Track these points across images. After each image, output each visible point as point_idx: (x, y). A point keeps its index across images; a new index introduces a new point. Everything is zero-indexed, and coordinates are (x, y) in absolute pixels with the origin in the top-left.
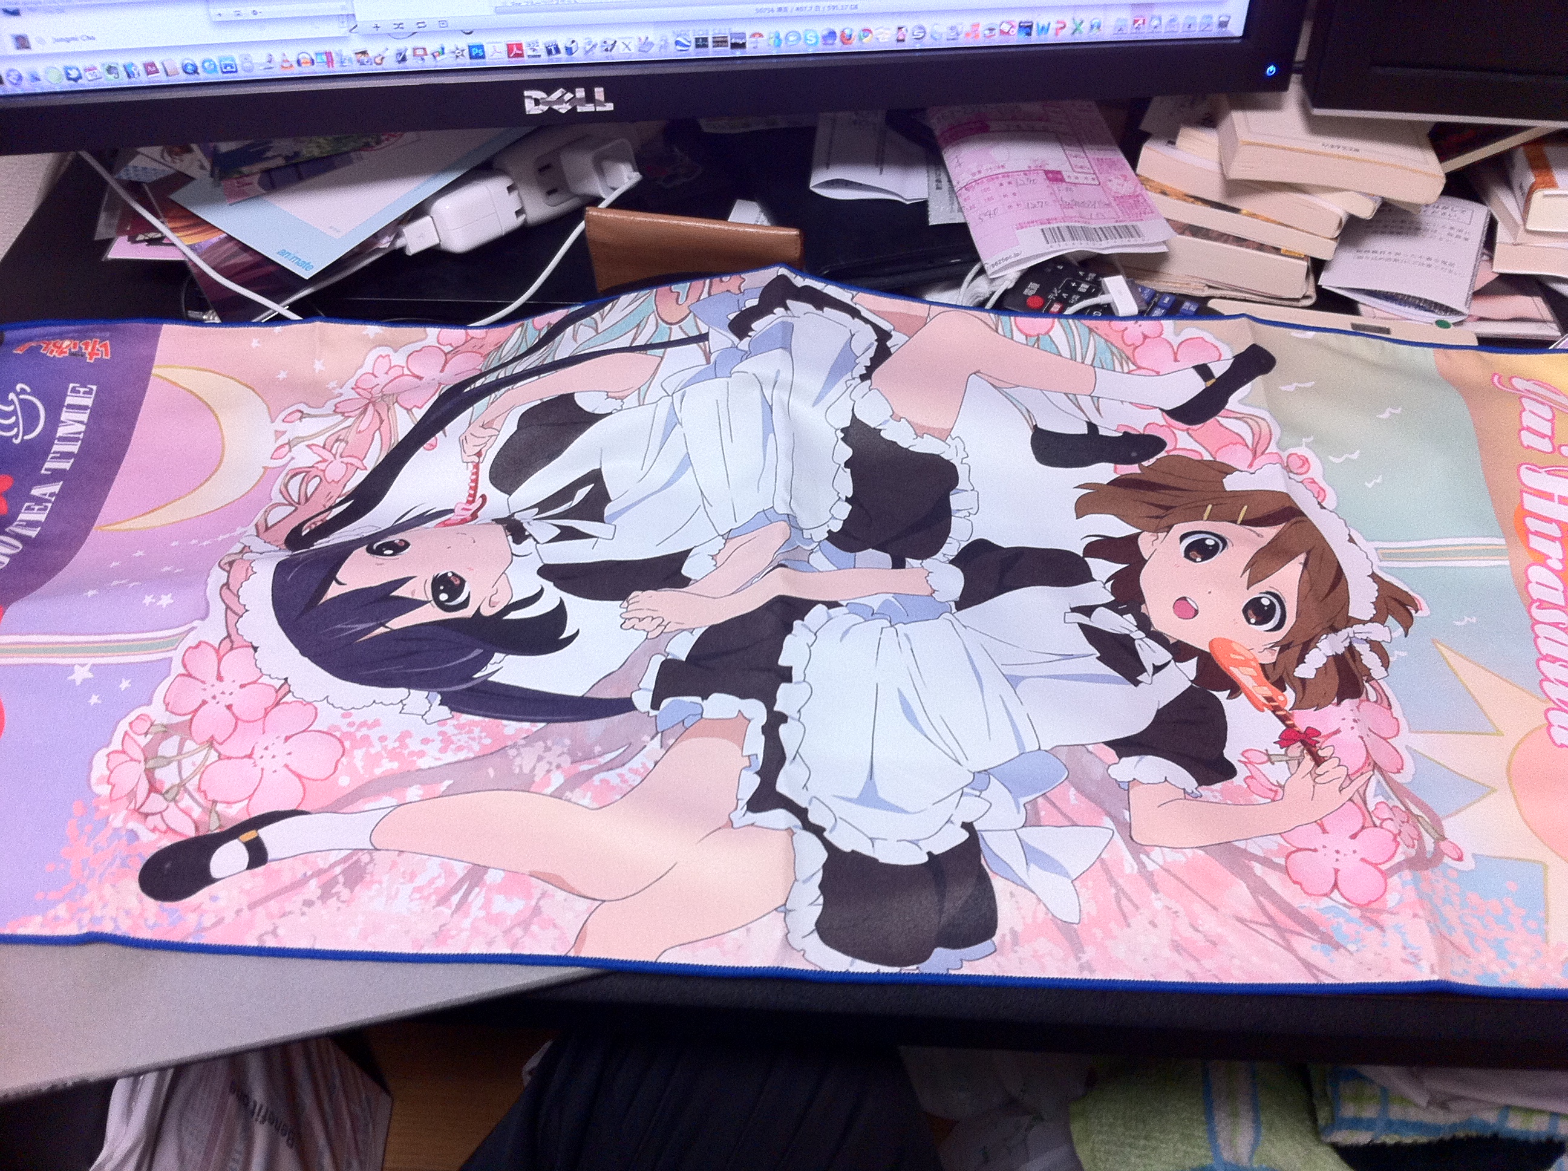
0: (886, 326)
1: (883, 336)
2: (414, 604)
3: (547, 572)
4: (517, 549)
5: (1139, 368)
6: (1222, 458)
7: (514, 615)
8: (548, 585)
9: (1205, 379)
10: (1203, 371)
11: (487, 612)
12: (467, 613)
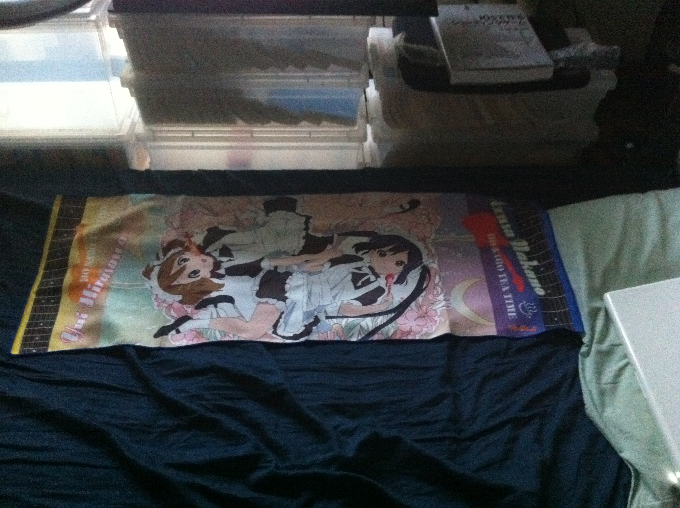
0: (274, 335)
1: (275, 332)
2: (390, 250)
3: (361, 259)
4: (370, 264)
5: (195, 331)
6: (180, 305)
7: (367, 250)
8: (360, 256)
9: (178, 329)
10: (178, 332)
11: (373, 251)
12: (377, 250)
